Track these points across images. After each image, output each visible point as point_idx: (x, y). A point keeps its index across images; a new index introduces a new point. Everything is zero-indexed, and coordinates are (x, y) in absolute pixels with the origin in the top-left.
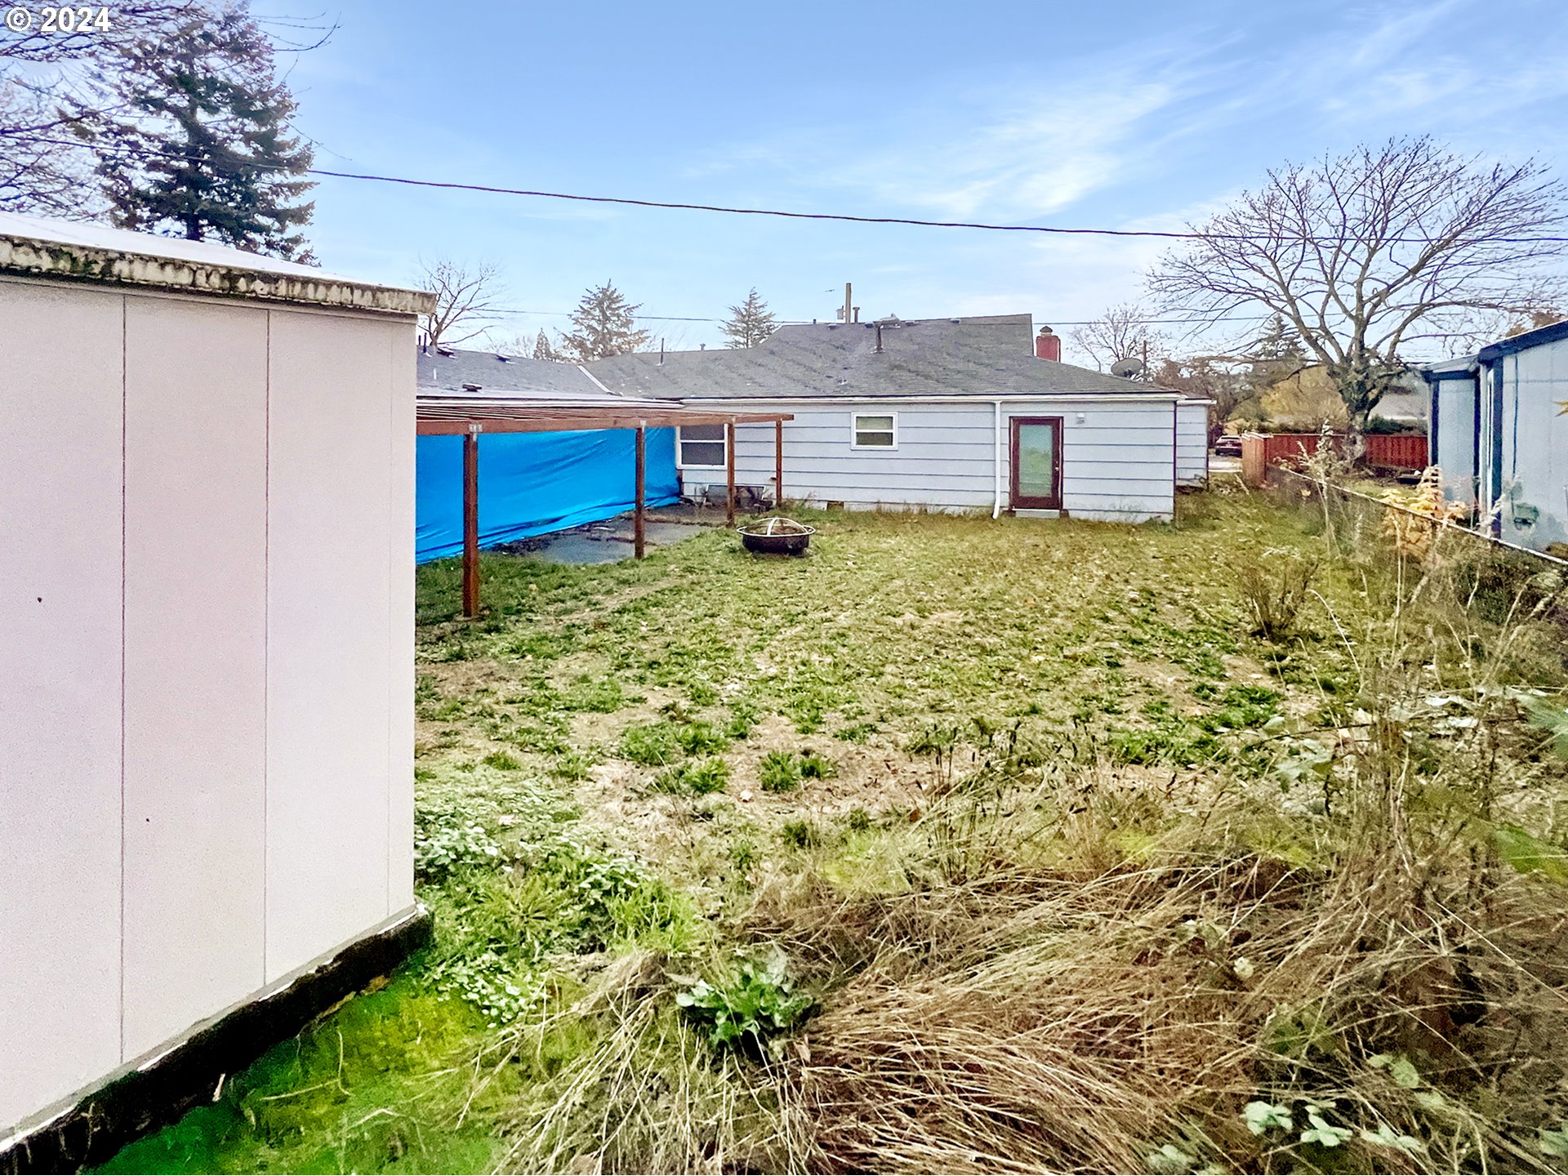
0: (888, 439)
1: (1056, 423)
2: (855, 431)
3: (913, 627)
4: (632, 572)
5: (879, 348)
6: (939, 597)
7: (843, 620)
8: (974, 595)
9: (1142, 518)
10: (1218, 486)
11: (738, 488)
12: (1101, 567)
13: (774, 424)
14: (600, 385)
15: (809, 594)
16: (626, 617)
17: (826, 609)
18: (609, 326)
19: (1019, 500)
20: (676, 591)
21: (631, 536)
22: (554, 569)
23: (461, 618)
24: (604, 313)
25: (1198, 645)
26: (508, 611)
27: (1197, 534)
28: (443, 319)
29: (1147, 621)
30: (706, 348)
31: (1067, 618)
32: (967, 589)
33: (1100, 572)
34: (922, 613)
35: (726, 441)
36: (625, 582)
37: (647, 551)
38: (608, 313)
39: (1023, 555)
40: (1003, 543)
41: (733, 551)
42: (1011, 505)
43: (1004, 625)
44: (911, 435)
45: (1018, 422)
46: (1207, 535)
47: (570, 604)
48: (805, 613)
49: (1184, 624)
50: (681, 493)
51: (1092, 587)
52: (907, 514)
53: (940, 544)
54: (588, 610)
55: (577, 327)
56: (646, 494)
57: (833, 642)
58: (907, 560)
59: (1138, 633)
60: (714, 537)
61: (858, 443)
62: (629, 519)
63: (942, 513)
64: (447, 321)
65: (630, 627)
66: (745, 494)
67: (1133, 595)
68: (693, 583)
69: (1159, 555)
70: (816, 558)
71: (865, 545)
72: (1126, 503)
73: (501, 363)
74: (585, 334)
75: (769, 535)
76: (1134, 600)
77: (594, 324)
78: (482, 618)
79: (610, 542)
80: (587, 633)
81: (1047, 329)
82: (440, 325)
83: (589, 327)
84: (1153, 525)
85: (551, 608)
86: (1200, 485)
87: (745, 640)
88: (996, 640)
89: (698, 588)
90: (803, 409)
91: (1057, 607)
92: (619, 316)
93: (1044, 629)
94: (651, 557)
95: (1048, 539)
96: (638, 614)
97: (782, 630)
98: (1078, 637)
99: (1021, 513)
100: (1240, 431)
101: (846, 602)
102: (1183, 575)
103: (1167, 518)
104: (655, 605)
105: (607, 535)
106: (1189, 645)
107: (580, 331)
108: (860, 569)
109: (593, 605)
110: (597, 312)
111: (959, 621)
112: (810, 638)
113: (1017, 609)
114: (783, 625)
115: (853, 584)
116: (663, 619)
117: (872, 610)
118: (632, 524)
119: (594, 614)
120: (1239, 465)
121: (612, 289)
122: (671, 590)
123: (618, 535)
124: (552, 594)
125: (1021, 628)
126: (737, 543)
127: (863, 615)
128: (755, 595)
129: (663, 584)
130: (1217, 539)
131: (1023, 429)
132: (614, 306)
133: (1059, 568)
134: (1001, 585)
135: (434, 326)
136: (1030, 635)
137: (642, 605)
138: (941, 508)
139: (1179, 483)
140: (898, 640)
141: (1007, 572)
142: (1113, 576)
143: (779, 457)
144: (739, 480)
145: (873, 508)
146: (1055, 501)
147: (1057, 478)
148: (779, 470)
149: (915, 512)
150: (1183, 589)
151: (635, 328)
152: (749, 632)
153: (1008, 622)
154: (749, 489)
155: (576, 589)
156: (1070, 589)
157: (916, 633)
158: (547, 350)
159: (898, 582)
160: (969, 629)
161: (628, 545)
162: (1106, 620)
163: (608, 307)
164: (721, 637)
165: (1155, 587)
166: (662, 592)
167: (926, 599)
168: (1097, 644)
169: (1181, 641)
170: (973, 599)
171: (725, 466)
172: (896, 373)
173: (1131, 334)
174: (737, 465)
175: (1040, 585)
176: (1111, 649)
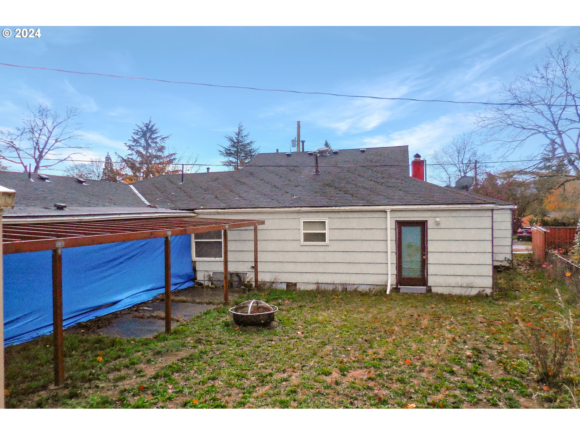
0: (321, 237)
1: (423, 224)
2: (303, 232)
3: (337, 383)
4: (163, 344)
5: (317, 171)
6: (354, 359)
7: (295, 379)
8: (374, 357)
9: (474, 292)
10: (519, 265)
11: (231, 274)
12: (450, 331)
13: (253, 228)
14: (143, 199)
15: (274, 359)
16: (159, 382)
17: (284, 371)
18: (150, 151)
19: (401, 280)
20: (191, 359)
21: (163, 315)
22: (113, 344)
23: (52, 387)
24: (146, 141)
25: (506, 391)
26: (84, 379)
27: (506, 303)
28: (43, 149)
29: (476, 373)
30: (210, 171)
31: (430, 372)
32: (370, 351)
33: (450, 336)
34: (343, 372)
35: (222, 240)
36: (159, 353)
37: (174, 326)
38: (149, 141)
39: (404, 323)
40: (392, 314)
41: (227, 325)
42: (397, 285)
43: (392, 379)
44: (337, 235)
45: (400, 224)
46: (511, 304)
47: (123, 372)
48: (271, 375)
49: (498, 374)
50: (196, 279)
51: (444, 347)
52: (334, 291)
53: (355, 315)
54: (134, 377)
55: (130, 152)
56: (173, 280)
57: (288, 398)
58: (334, 329)
59: (470, 383)
60: (215, 314)
61: (305, 240)
62: (162, 300)
63: (356, 290)
64: (46, 150)
65: (161, 390)
66: (236, 279)
67: (469, 353)
68: (201, 352)
69: (484, 320)
70: (278, 329)
71: (309, 317)
72: (464, 281)
73: (80, 185)
74: (135, 157)
75: (249, 314)
76: (469, 357)
77: (141, 149)
78: (66, 387)
79: (150, 320)
80: (134, 395)
81: (417, 156)
82: (41, 153)
83: (138, 152)
84: (480, 297)
85: (111, 376)
86: (508, 265)
87: (233, 398)
88: (388, 392)
89: (205, 356)
90: (271, 216)
91: (424, 364)
92: (156, 143)
93: (416, 382)
94: (176, 332)
95: (420, 310)
96: (166, 379)
97: (257, 389)
98: (436, 387)
99: (404, 289)
100: (531, 223)
101: (297, 365)
102: (497, 336)
103: (489, 291)
104: (177, 372)
105: (148, 314)
106: (501, 391)
107: (132, 155)
108: (305, 337)
109: (139, 372)
110: (142, 141)
111: (365, 377)
112: (274, 395)
113: (400, 366)
114: (258, 386)
115: (302, 350)
116: (182, 383)
117: (312, 371)
118: (163, 305)
119: (139, 380)
120: (530, 247)
121: (152, 124)
122: (187, 359)
123: (155, 314)
124: (112, 364)
125: (402, 381)
126: (229, 318)
127: (307, 375)
128: (240, 361)
129: (183, 354)
130: (518, 307)
131: (404, 229)
132: (153, 136)
133: (425, 333)
134: (391, 347)
135: (37, 153)
136: (407, 387)
137: (169, 372)
138: (356, 286)
139: (496, 264)
140: (328, 394)
141: (394, 337)
142: (457, 338)
143: (256, 251)
144: (232, 268)
145: (313, 287)
146: (423, 281)
147: (424, 263)
148: (256, 261)
149: (340, 290)
150: (497, 346)
151: (166, 153)
152: (237, 391)
153: (395, 377)
154: (237, 275)
155: (127, 360)
156: (432, 349)
157: (339, 388)
158: (112, 168)
159: (329, 348)
160: (371, 384)
161: (161, 321)
162: (452, 373)
163: (150, 137)
164: (219, 396)
165: (481, 346)
166: (181, 360)
167: (345, 360)
168: (447, 392)
169: (496, 388)
170: (374, 359)
171: (222, 259)
172: (327, 189)
173: (467, 156)
174: (230, 257)
175: (414, 346)
176: (455, 396)
